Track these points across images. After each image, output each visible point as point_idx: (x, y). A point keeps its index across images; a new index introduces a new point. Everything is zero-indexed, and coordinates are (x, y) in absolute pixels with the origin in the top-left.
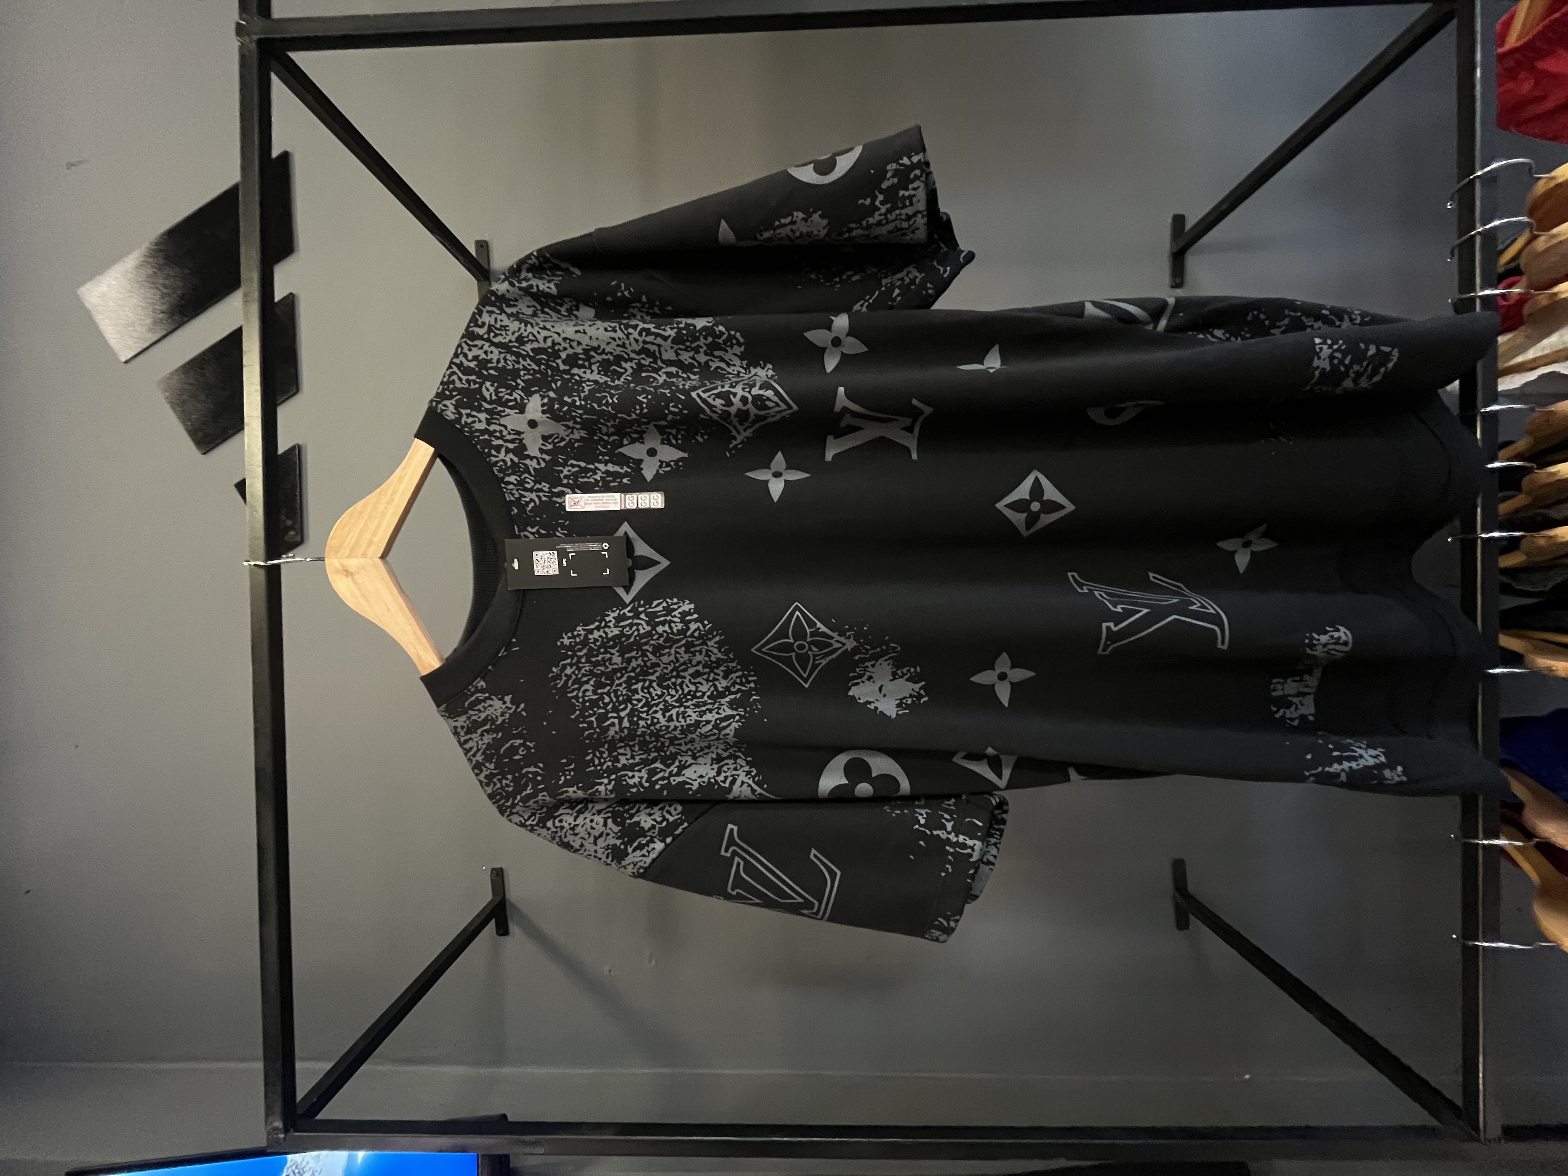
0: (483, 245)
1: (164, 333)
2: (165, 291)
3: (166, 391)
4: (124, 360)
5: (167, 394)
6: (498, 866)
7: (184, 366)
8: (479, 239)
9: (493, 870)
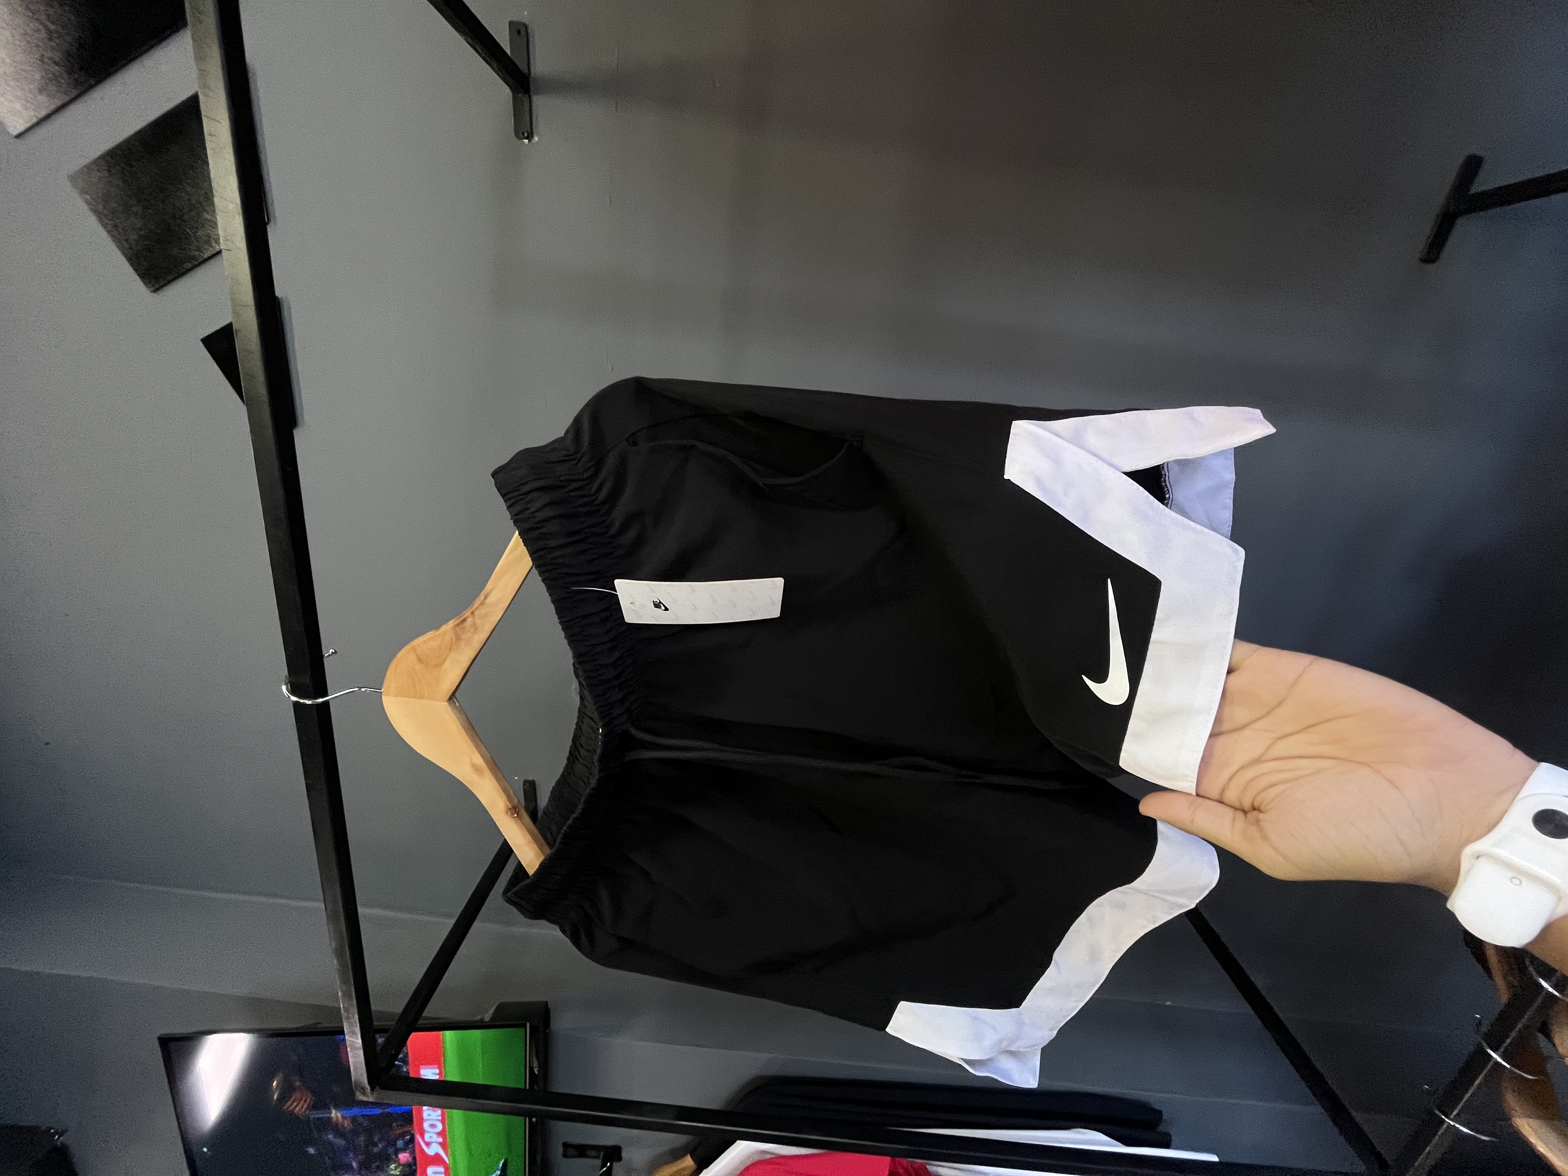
0: (519, 31)
1: (67, 99)
2: (52, 27)
3: (87, 193)
4: (15, 133)
5: (88, 197)
6: (530, 779)
7: (102, 157)
8: (515, 19)
9: (526, 782)
